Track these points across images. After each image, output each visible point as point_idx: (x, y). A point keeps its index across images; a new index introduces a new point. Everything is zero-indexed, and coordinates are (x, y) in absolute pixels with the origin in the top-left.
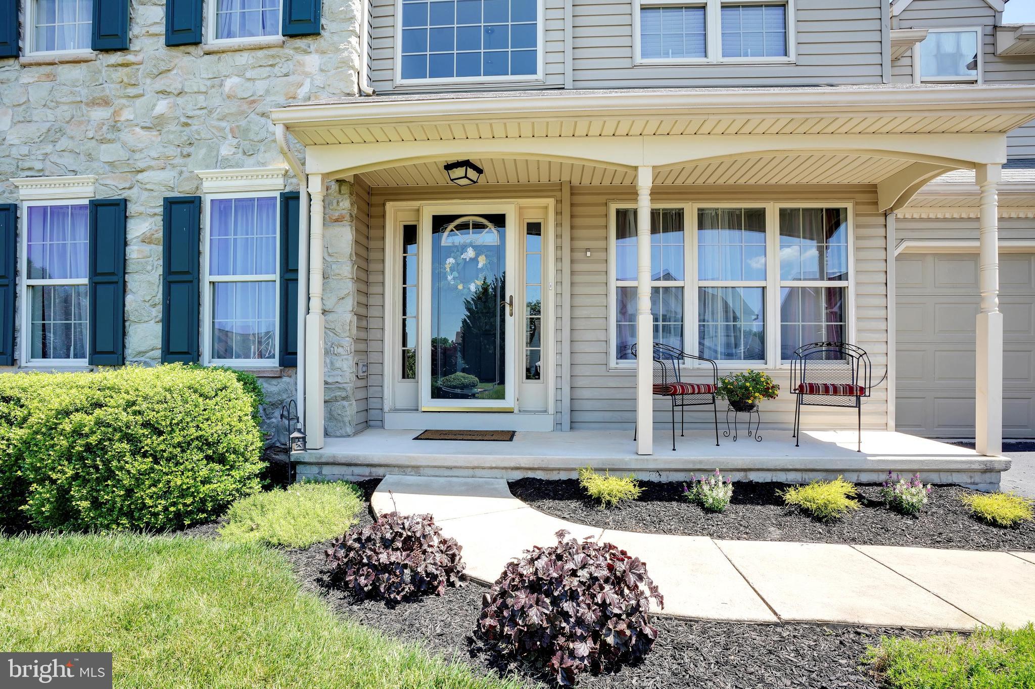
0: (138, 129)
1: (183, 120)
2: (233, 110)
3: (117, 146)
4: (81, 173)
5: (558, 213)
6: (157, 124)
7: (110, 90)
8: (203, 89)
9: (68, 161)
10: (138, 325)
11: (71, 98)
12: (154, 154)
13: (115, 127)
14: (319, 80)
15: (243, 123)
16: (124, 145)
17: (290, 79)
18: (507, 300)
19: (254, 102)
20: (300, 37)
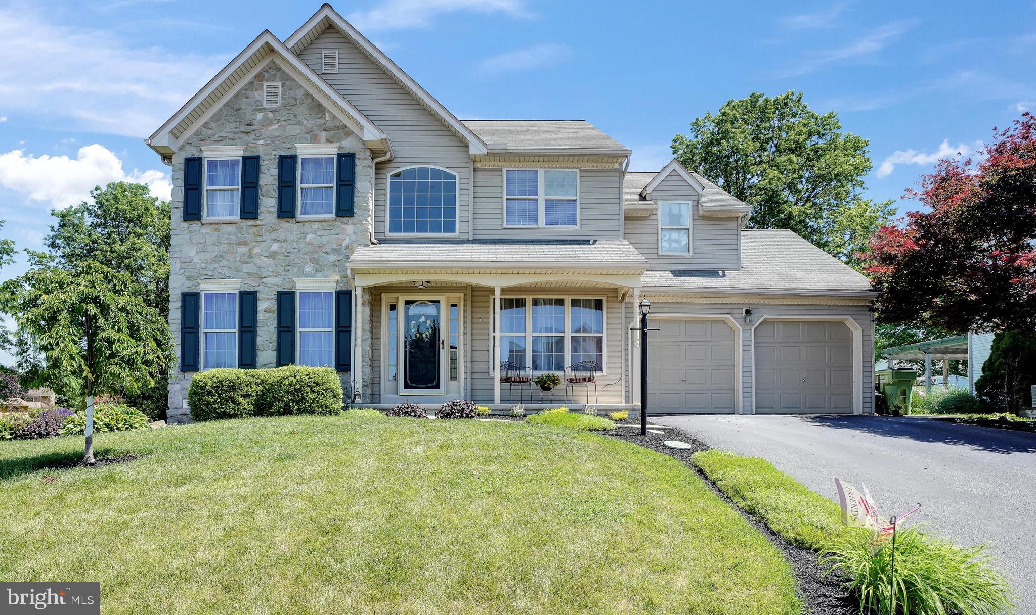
0: (262, 257)
1: (286, 254)
2: (311, 250)
3: (251, 266)
4: (233, 278)
5: (465, 300)
6: (273, 255)
7: (248, 237)
8: (296, 239)
9: (226, 271)
10: (262, 352)
11: (227, 241)
12: (271, 270)
13: (250, 256)
14: (353, 237)
15: (316, 256)
16: (255, 264)
17: (339, 236)
18: (441, 341)
19: (321, 246)
20: (344, 217)
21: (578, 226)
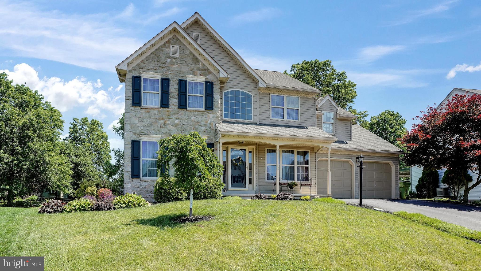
0: (171, 126)
1: (182, 125)
2: (194, 124)
3: (165, 129)
4: (157, 135)
5: (256, 150)
6: (176, 125)
7: (164, 116)
8: (186, 119)
9: (153, 131)
11: (153, 117)
12: (175, 132)
13: (165, 125)
14: (213, 120)
15: (196, 127)
16: (168, 129)
17: (206, 119)
18: (246, 167)
19: (198, 123)
20: (209, 110)
21: (299, 121)
